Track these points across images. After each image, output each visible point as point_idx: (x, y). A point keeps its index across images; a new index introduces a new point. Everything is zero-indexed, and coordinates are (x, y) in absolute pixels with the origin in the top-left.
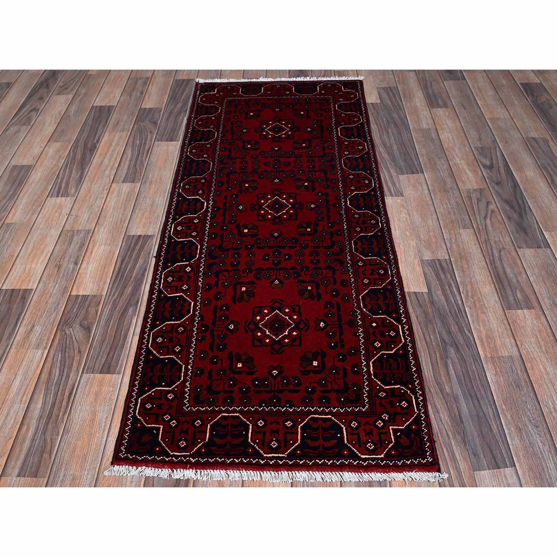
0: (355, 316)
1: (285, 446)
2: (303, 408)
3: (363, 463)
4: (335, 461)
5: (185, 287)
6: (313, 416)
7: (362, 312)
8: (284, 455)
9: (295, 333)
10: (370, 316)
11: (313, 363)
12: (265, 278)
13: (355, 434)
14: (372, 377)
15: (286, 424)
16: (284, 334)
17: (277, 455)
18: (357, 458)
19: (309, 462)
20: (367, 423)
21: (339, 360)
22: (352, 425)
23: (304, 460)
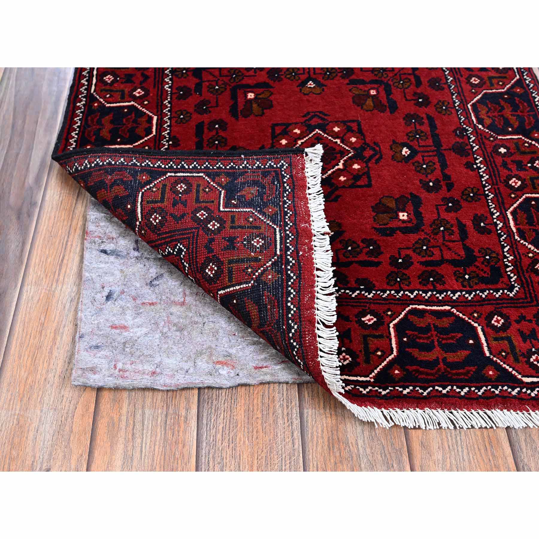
0: (465, 137)
1: (367, 361)
2: (393, 292)
3: (529, 392)
4: (473, 389)
5: (139, 93)
6: (414, 306)
7: (476, 131)
8: (368, 379)
9: (356, 166)
10: (491, 136)
11: (398, 215)
12: (289, 78)
13: (502, 339)
14: (516, 237)
15: (363, 319)
16: (337, 167)
17: (355, 378)
18: (515, 382)
19: (421, 391)
20: (523, 318)
21: (448, 210)
22: (493, 322)
23: (411, 388)
